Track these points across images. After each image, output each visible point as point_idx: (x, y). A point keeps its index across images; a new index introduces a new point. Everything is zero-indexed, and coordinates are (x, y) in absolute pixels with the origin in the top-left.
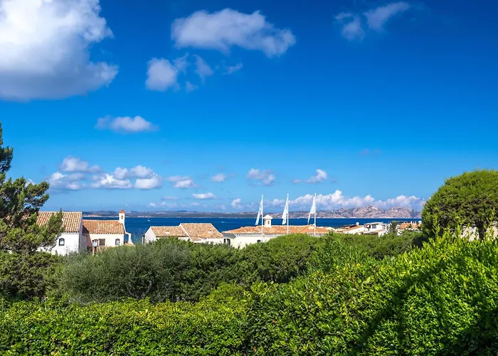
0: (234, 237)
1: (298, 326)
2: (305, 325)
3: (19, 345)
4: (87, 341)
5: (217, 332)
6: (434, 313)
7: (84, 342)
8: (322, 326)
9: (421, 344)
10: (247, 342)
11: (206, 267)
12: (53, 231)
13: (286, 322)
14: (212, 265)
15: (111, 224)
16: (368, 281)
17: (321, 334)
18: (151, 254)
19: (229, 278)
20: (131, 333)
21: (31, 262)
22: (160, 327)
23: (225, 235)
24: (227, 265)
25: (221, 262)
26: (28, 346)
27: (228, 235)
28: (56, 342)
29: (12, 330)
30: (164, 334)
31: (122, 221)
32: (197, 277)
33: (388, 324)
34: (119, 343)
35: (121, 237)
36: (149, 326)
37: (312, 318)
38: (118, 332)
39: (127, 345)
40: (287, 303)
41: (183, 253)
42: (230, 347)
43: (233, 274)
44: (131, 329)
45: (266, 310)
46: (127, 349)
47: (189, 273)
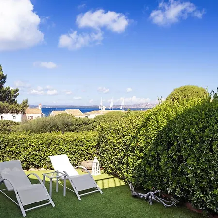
0: (89, 115)
1: (116, 135)
2: (119, 134)
3: (16, 146)
4: (41, 144)
5: (87, 141)
6: (157, 124)
7: (40, 145)
8: (124, 133)
9: (153, 133)
10: (98, 145)
11: (79, 125)
12: (24, 106)
13: (112, 134)
14: (82, 124)
15: (35, 110)
16: (139, 117)
17: (124, 136)
18: (56, 120)
19: (89, 130)
20: (56, 142)
21: (4, 124)
22: (67, 139)
23: (85, 114)
24: (88, 124)
25: (85, 123)
26: (19, 146)
27: (87, 114)
28: (29, 145)
29: (13, 141)
30: (68, 142)
31: (40, 109)
32: (75, 129)
33: (144, 129)
34: (52, 145)
35: (40, 116)
36: (63, 139)
37: (121, 131)
38: (52, 141)
39: (55, 146)
40: (112, 128)
41: (69, 120)
42: (92, 146)
43: (90, 128)
44: (56, 140)
45: (106, 131)
46: (55, 147)
47: (72, 128)
